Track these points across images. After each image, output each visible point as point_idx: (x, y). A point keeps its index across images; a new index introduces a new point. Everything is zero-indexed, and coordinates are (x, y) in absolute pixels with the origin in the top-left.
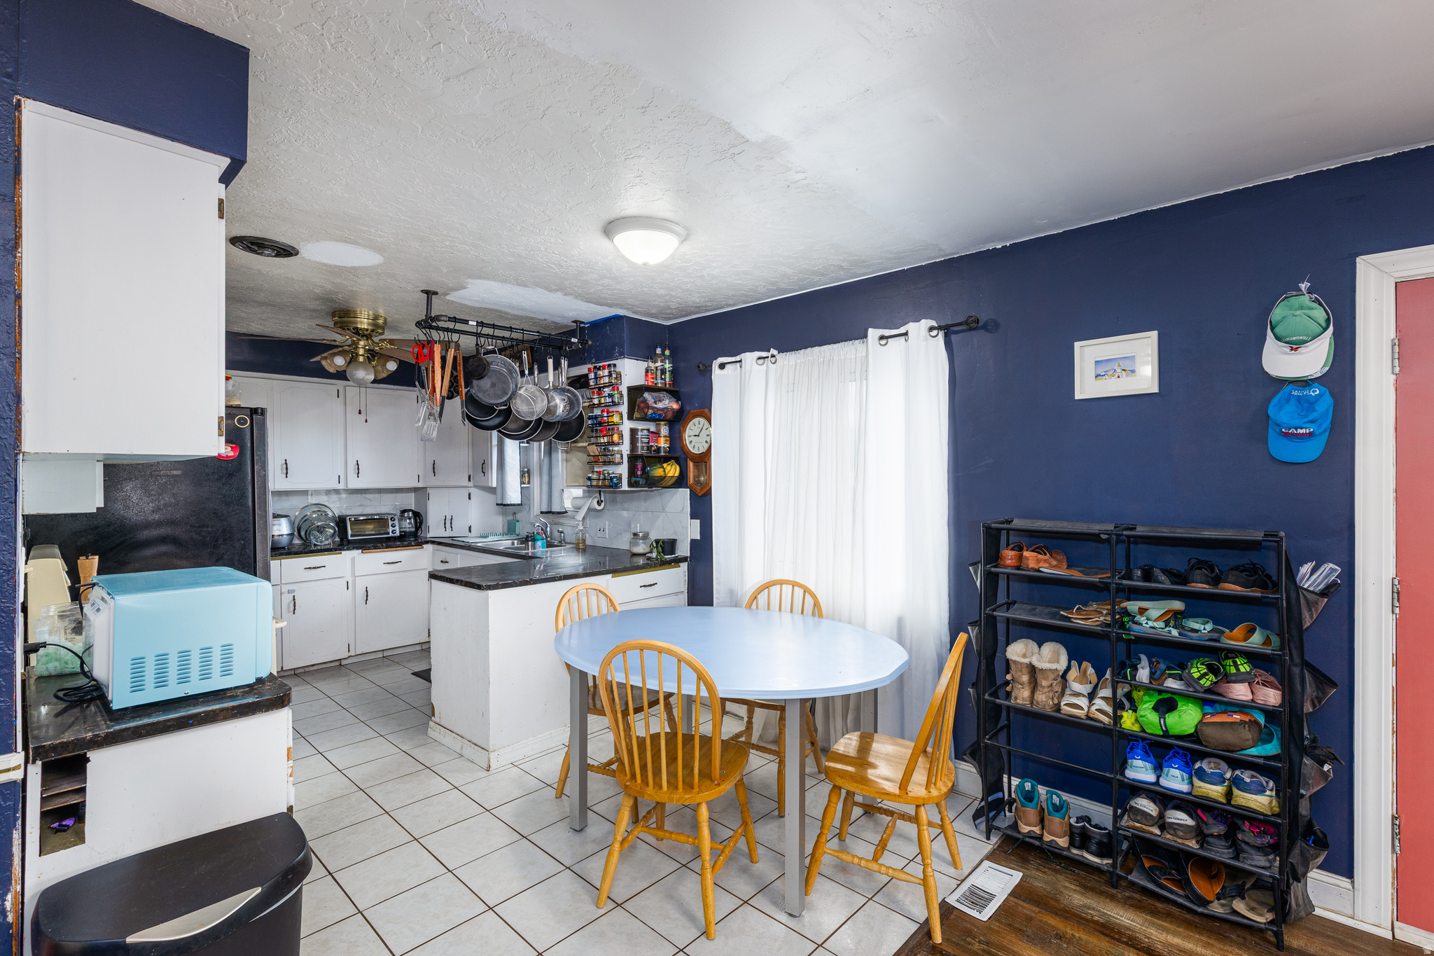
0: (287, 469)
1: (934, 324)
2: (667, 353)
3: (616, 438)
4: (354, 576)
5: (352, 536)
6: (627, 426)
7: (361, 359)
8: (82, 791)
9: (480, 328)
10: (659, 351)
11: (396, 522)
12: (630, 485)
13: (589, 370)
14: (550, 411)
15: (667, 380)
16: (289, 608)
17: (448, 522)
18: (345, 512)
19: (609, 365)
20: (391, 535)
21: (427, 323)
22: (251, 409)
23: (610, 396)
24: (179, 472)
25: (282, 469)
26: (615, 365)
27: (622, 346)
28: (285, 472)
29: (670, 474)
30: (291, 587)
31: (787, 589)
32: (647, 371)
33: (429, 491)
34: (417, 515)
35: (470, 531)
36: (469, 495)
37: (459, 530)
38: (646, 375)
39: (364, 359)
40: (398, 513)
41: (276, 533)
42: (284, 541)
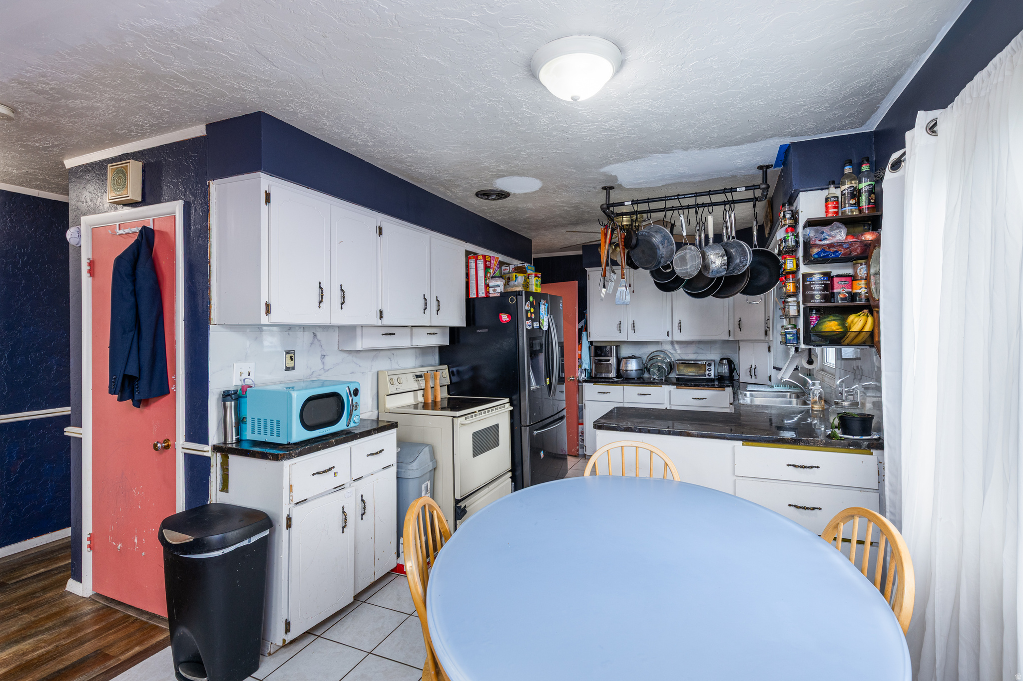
9: (635, 206)
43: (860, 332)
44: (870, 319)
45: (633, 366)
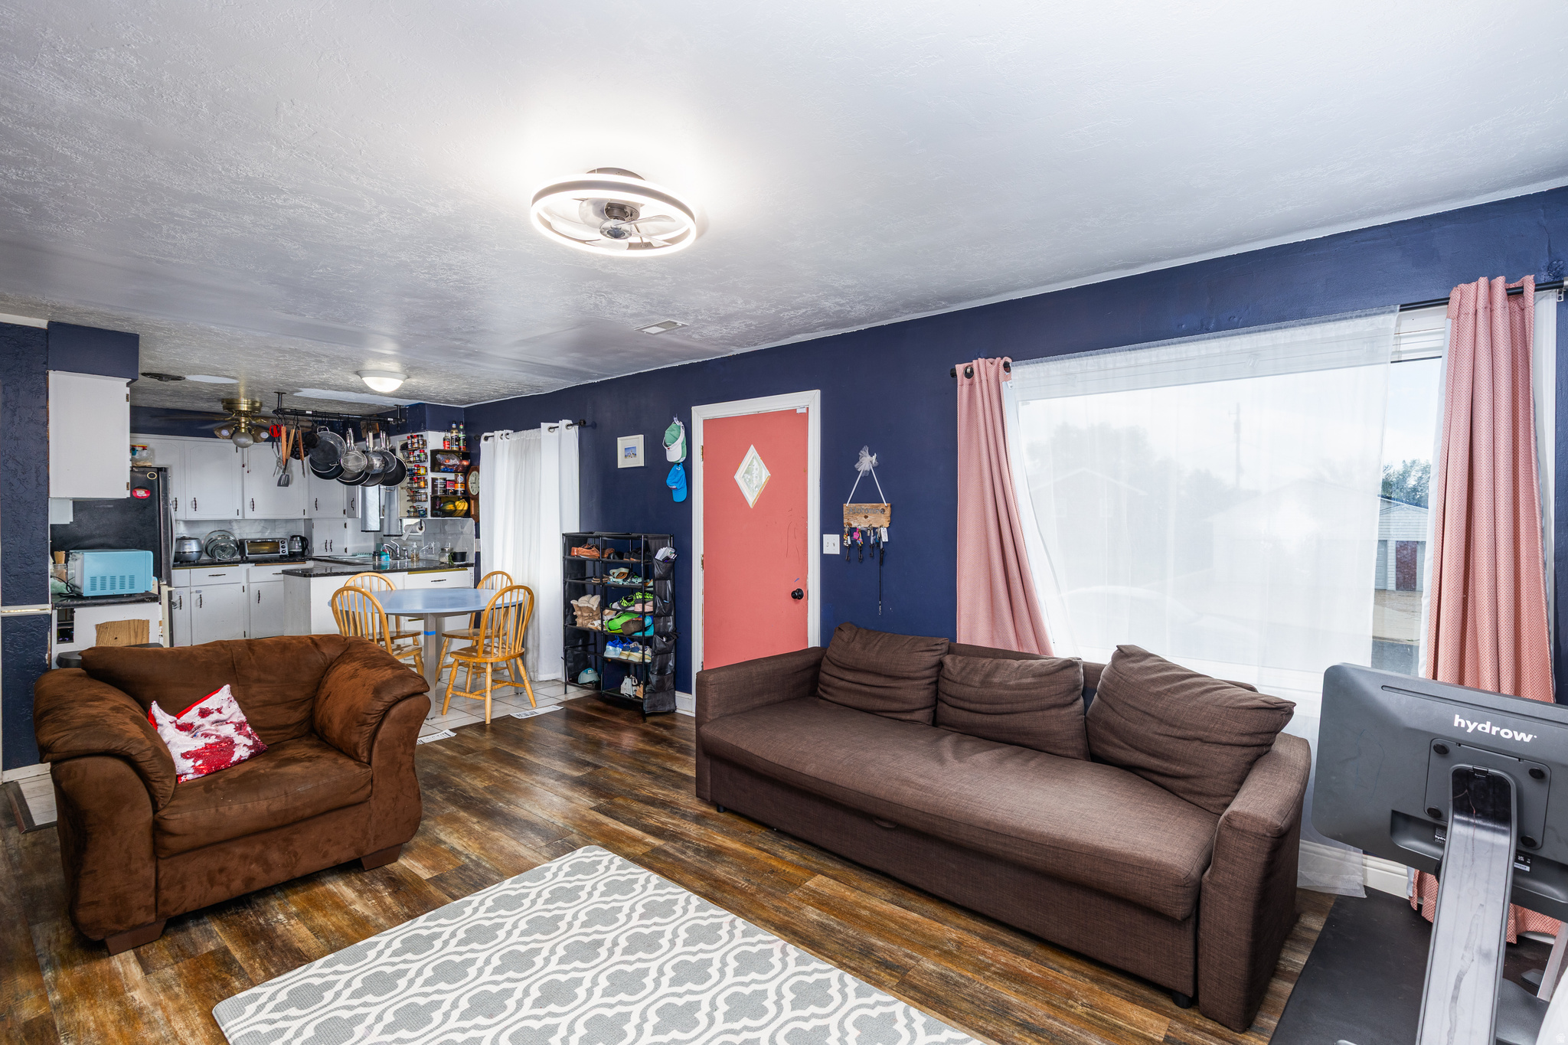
0: (196, 504)
1: (570, 422)
2: (461, 427)
3: (422, 484)
4: (248, 582)
5: (248, 554)
6: (431, 475)
7: (243, 431)
8: (73, 624)
10: (454, 426)
11: (286, 545)
12: (432, 515)
13: (408, 437)
14: (370, 466)
15: (461, 445)
16: (196, 603)
17: (328, 545)
18: (245, 537)
19: (418, 436)
20: (281, 553)
21: (279, 411)
22: (158, 468)
23: (419, 456)
24: (112, 506)
25: (192, 504)
26: (422, 436)
27: (425, 423)
28: (194, 506)
29: (461, 508)
30: (198, 589)
31: (500, 576)
32: (444, 440)
33: (314, 522)
34: (303, 539)
35: (346, 551)
36: (345, 524)
37: (337, 552)
38: (444, 443)
39: (245, 430)
40: (289, 538)
41: (187, 550)
42: (194, 556)
43: (462, 510)
44: (466, 504)
45: (192, 548)
